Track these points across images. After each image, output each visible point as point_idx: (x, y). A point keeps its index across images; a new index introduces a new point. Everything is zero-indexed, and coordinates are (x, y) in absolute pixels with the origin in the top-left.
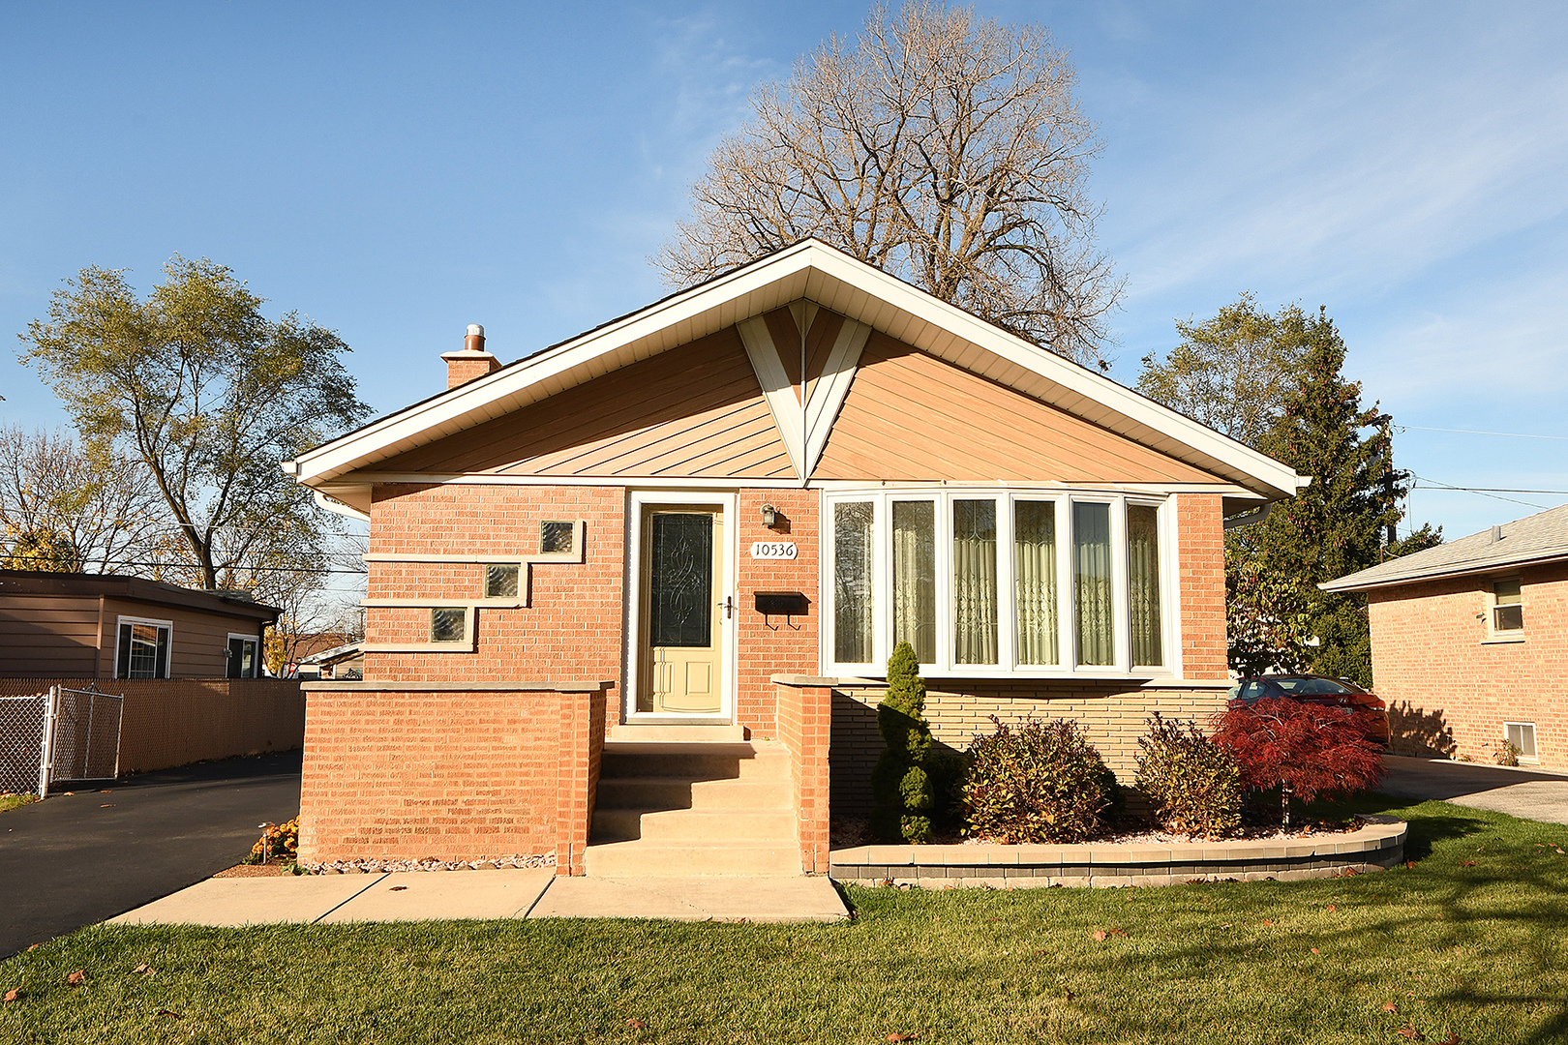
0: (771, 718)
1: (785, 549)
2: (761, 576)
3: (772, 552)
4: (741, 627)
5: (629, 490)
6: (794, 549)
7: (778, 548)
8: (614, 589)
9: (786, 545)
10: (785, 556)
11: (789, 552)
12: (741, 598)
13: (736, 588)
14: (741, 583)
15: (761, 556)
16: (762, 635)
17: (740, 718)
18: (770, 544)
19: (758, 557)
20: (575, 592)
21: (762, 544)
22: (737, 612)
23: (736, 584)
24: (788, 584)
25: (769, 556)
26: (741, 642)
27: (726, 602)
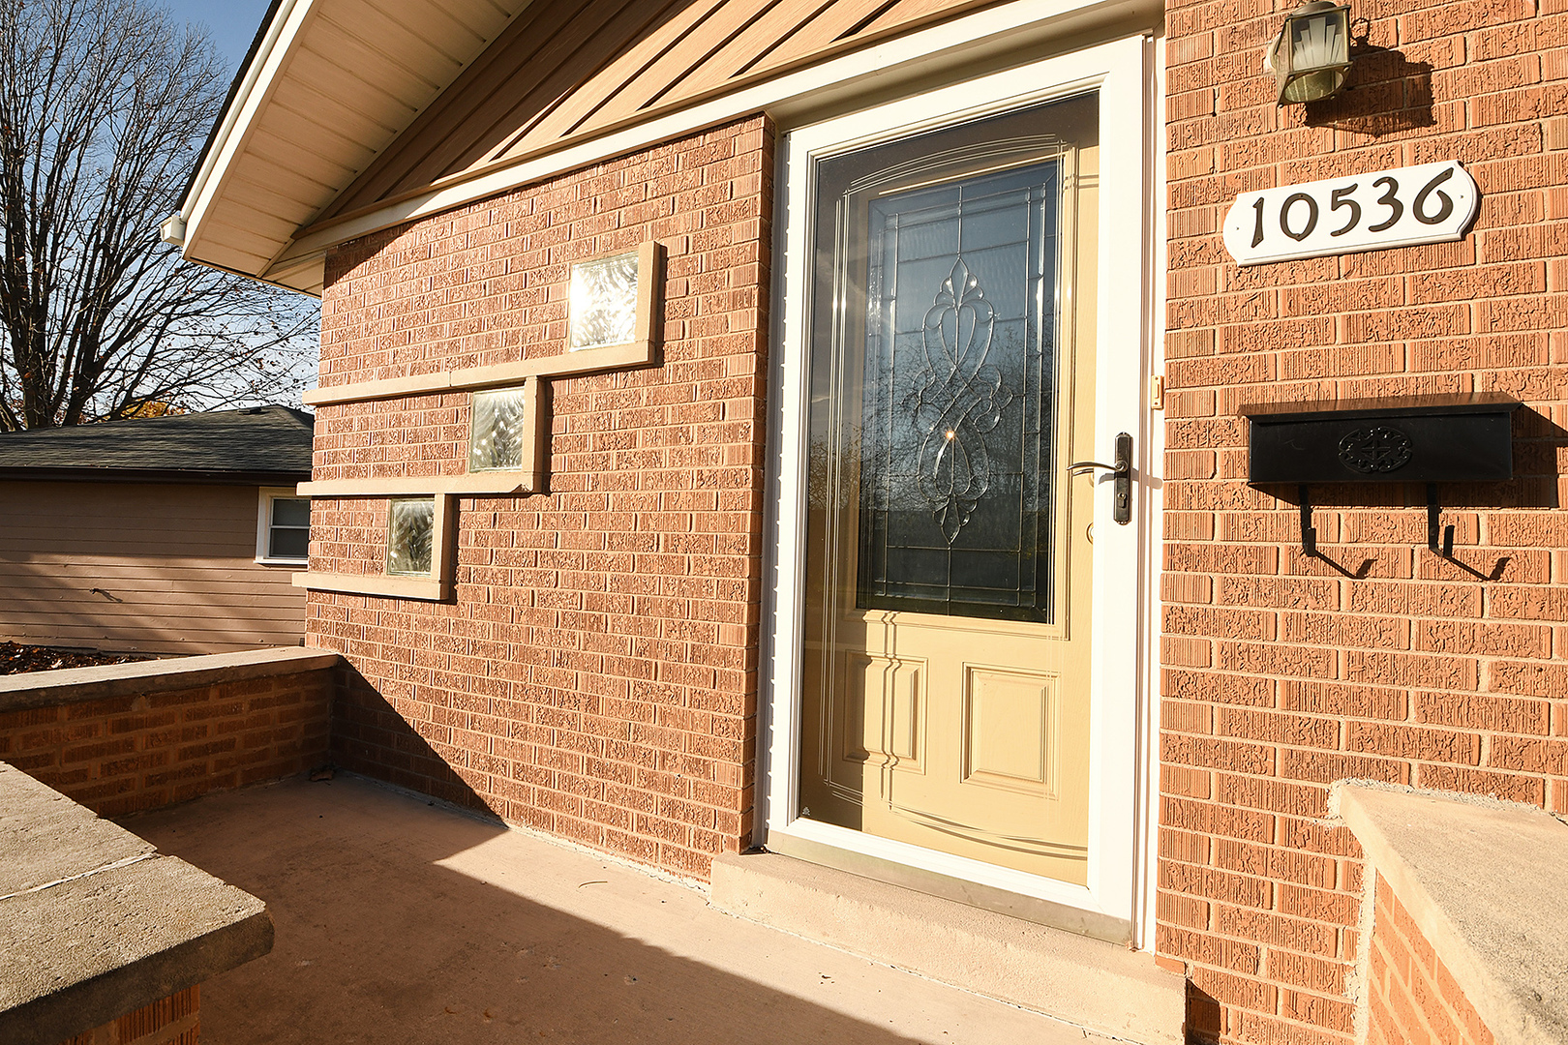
0: (1331, 977)
1: (1406, 196)
2: (1278, 336)
3: (1333, 219)
4: (1175, 557)
5: (778, 126)
6: (1461, 189)
7: (1368, 195)
8: (732, 432)
9: (1411, 179)
10: (1409, 229)
11: (1432, 206)
12: (1178, 437)
13: (1153, 398)
14: (1178, 375)
15: (1276, 245)
16: (1284, 595)
17: (1169, 941)
18: (1321, 190)
19: (1265, 252)
20: (640, 448)
21: (1275, 198)
22: (1158, 497)
23: (1153, 386)
24: (1431, 357)
25: (1320, 241)
26: (1175, 621)
27: (1107, 455)
